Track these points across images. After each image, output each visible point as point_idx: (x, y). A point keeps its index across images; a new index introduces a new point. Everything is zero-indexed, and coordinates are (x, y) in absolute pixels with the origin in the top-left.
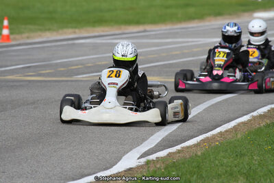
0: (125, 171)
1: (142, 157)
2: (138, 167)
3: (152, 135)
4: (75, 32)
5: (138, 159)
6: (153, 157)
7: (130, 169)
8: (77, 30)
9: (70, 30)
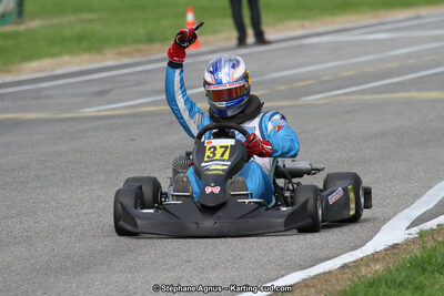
0: (386, 250)
1: (413, 224)
2: (408, 242)
3: (430, 188)
4: (303, 27)
5: (408, 228)
6: (432, 224)
7: (395, 246)
8: (307, 23)
9: (295, 23)
